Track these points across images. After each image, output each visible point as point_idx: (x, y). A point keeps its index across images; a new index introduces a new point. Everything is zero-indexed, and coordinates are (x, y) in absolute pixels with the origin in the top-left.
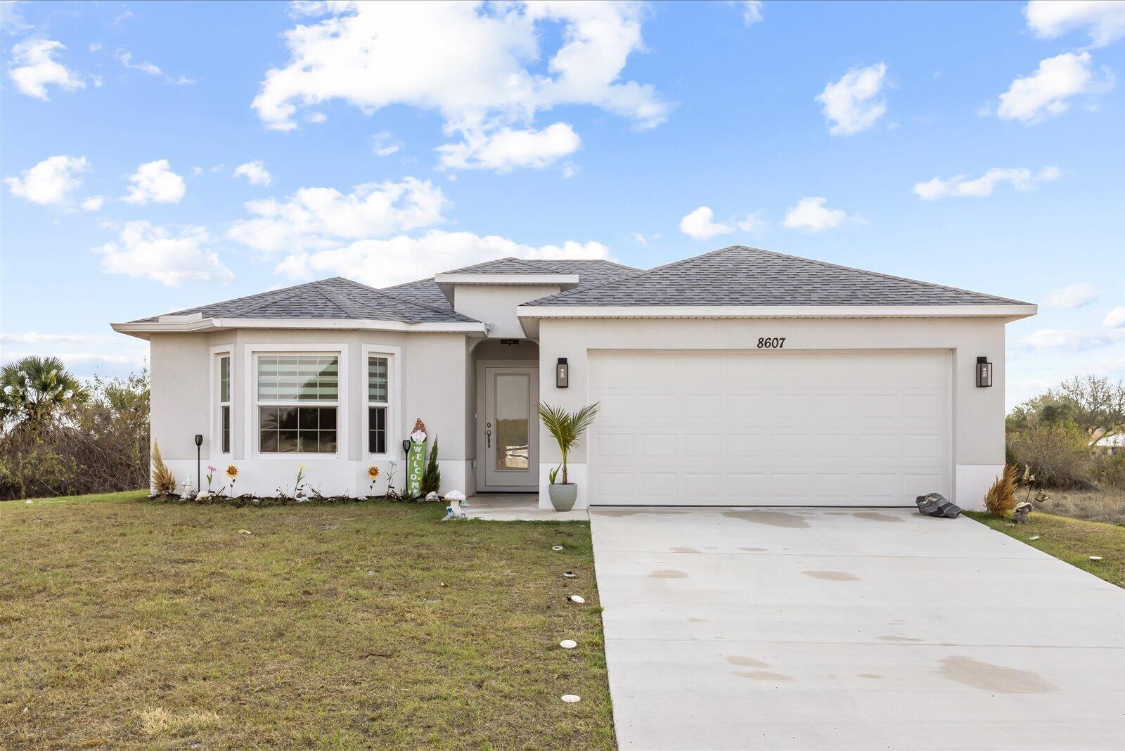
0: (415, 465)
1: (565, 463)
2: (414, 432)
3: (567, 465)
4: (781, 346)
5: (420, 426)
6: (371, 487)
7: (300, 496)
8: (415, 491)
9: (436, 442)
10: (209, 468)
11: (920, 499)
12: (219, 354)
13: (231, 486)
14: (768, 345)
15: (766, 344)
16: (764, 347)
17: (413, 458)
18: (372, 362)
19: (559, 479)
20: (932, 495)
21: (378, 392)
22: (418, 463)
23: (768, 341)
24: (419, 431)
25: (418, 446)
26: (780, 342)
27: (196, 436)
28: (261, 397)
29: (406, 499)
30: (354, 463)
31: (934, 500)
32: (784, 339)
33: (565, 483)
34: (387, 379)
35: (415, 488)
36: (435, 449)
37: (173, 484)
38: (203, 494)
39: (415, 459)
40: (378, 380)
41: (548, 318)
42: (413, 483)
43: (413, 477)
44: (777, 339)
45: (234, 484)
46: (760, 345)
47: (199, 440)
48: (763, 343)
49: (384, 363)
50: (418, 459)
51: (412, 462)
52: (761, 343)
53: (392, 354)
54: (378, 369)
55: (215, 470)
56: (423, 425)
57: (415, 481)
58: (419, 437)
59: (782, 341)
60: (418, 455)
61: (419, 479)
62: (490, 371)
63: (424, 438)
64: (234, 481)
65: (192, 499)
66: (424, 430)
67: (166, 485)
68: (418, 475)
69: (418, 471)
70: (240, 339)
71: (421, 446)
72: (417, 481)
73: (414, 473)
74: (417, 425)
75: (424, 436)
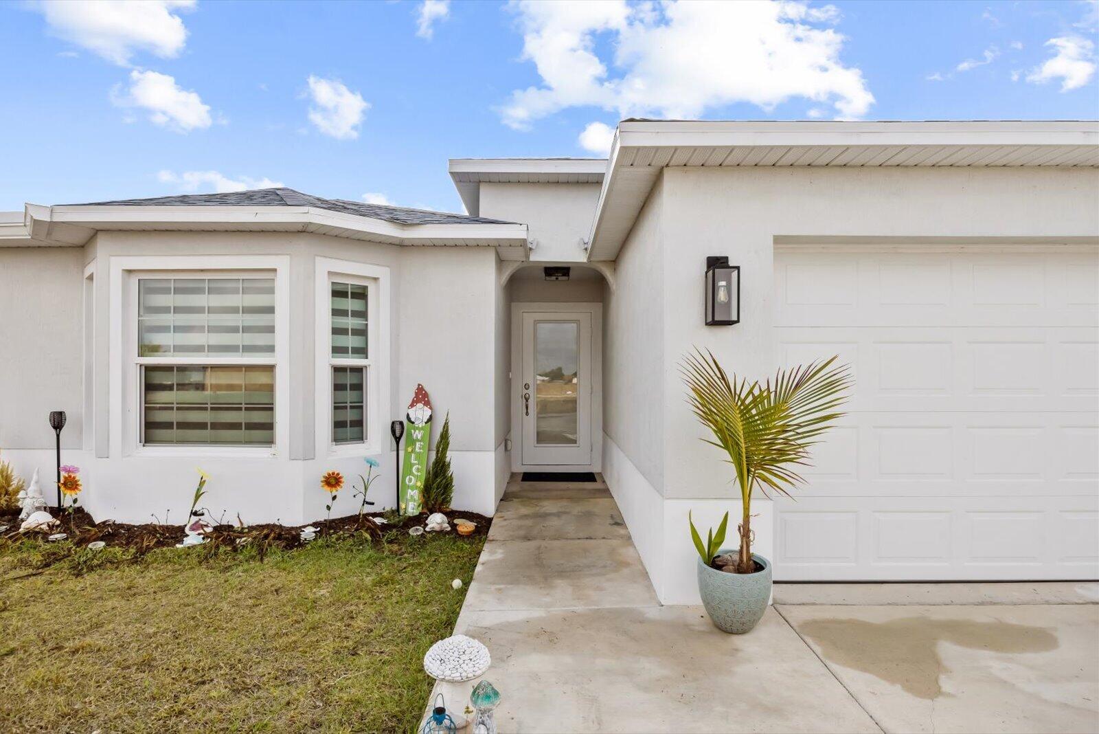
0: (413, 461)
2: (412, 405)
5: (421, 396)
6: (328, 505)
7: (196, 526)
8: (411, 505)
9: (446, 422)
17: (410, 449)
18: (338, 293)
21: (351, 341)
22: (419, 456)
24: (420, 405)
25: (418, 428)
27: (53, 413)
28: (143, 349)
30: (300, 464)
34: (367, 320)
35: (412, 500)
36: (445, 436)
39: (413, 450)
40: (351, 322)
42: (410, 491)
43: (410, 480)
49: (361, 294)
50: (417, 450)
51: (408, 455)
53: (376, 279)
54: (350, 304)
56: (426, 395)
57: (412, 488)
58: (420, 413)
60: (418, 444)
61: (419, 484)
62: (529, 316)
63: (428, 417)
66: (427, 403)
68: (416, 477)
69: (418, 470)
70: (103, 248)
71: (422, 428)
72: (417, 487)
73: (411, 473)
74: (417, 394)
75: (428, 412)
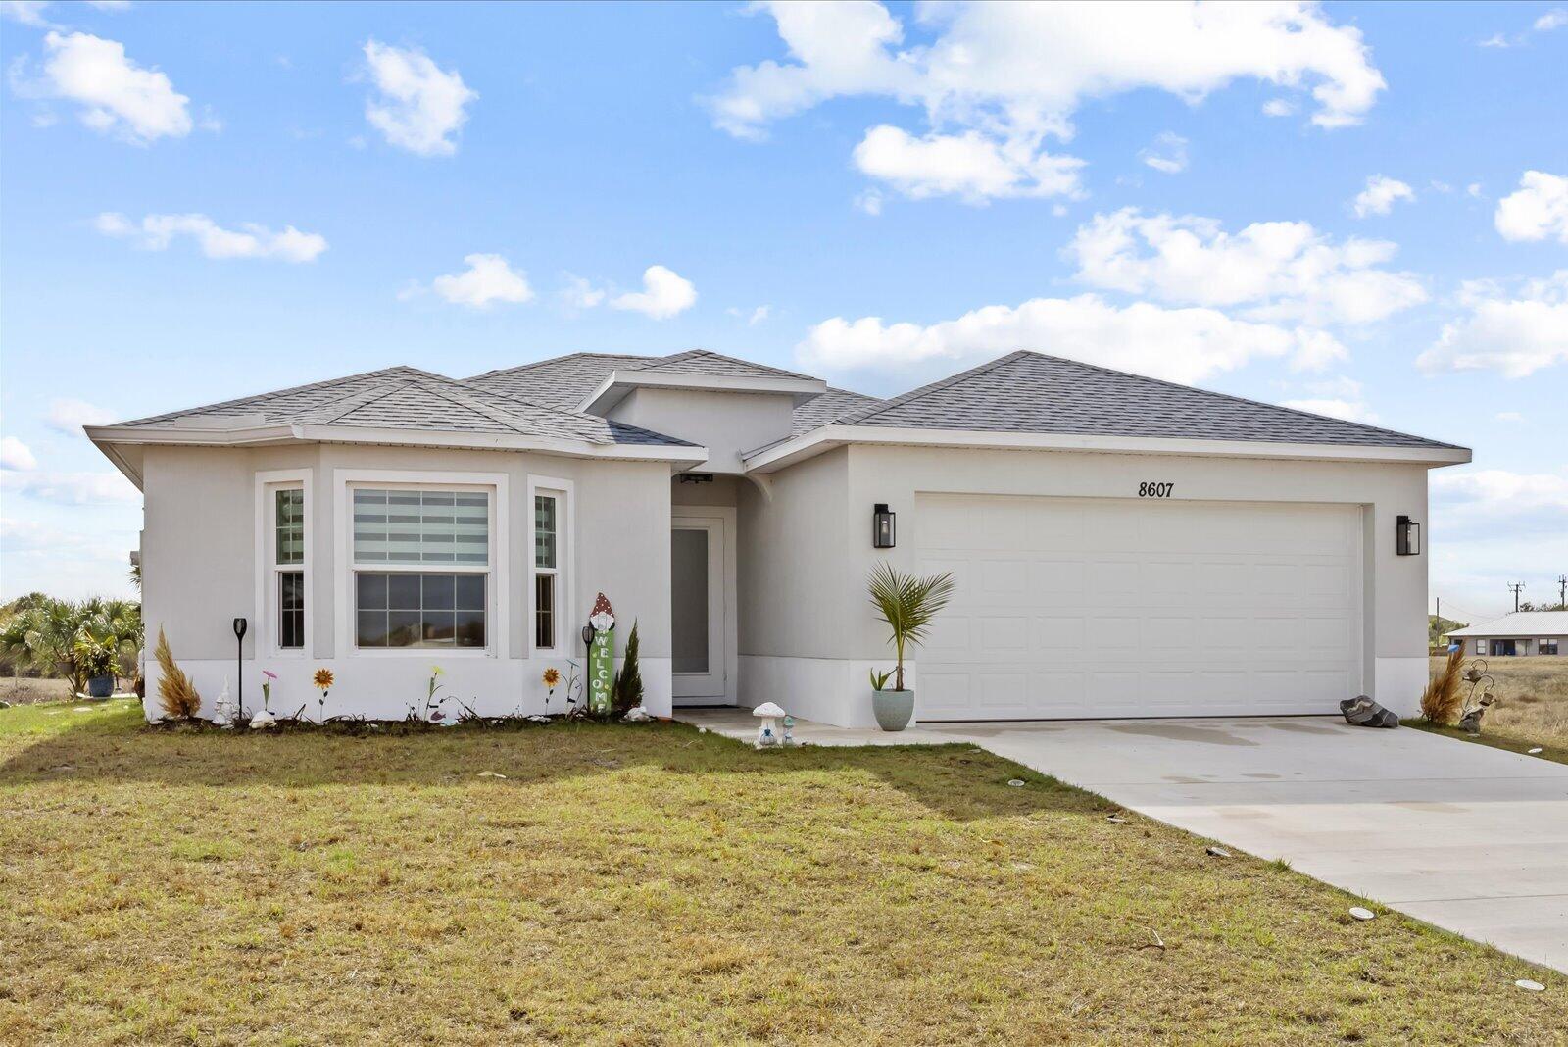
0: (598, 666)
1: (900, 660)
2: (594, 613)
3: (903, 662)
4: (1168, 495)
5: (603, 605)
6: (547, 701)
7: (436, 716)
8: (600, 706)
9: (635, 630)
10: (266, 673)
11: (1347, 704)
12: (270, 484)
13: (322, 702)
14: (1152, 492)
15: (1149, 490)
16: (1147, 495)
17: (594, 655)
19: (891, 683)
20: (1361, 698)
21: (546, 552)
22: (604, 662)
23: (1152, 487)
24: (602, 613)
25: (601, 635)
26: (1167, 488)
27: (236, 620)
28: (358, 556)
29: (589, 718)
30: (517, 663)
31: (1368, 704)
32: (1171, 485)
33: (900, 688)
35: (602, 700)
36: (633, 641)
37: (196, 700)
38: (259, 719)
39: (599, 656)
40: (546, 533)
41: (861, 444)
42: (598, 693)
43: (597, 684)
44: (1162, 484)
45: (326, 700)
46: (1142, 492)
47: (241, 628)
48: (1146, 489)
50: (602, 655)
51: (594, 661)
52: (1143, 489)
53: (563, 492)
55: (274, 677)
56: (607, 604)
57: (600, 691)
58: (602, 621)
59: (1169, 487)
60: (603, 650)
61: (606, 687)
63: (612, 624)
64: (326, 694)
65: (242, 725)
66: (609, 611)
67: (183, 703)
68: (603, 681)
69: (604, 674)
70: (326, 458)
71: (606, 635)
72: (604, 690)
73: (598, 678)
74: (598, 603)
75: (612, 620)
